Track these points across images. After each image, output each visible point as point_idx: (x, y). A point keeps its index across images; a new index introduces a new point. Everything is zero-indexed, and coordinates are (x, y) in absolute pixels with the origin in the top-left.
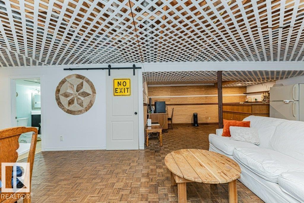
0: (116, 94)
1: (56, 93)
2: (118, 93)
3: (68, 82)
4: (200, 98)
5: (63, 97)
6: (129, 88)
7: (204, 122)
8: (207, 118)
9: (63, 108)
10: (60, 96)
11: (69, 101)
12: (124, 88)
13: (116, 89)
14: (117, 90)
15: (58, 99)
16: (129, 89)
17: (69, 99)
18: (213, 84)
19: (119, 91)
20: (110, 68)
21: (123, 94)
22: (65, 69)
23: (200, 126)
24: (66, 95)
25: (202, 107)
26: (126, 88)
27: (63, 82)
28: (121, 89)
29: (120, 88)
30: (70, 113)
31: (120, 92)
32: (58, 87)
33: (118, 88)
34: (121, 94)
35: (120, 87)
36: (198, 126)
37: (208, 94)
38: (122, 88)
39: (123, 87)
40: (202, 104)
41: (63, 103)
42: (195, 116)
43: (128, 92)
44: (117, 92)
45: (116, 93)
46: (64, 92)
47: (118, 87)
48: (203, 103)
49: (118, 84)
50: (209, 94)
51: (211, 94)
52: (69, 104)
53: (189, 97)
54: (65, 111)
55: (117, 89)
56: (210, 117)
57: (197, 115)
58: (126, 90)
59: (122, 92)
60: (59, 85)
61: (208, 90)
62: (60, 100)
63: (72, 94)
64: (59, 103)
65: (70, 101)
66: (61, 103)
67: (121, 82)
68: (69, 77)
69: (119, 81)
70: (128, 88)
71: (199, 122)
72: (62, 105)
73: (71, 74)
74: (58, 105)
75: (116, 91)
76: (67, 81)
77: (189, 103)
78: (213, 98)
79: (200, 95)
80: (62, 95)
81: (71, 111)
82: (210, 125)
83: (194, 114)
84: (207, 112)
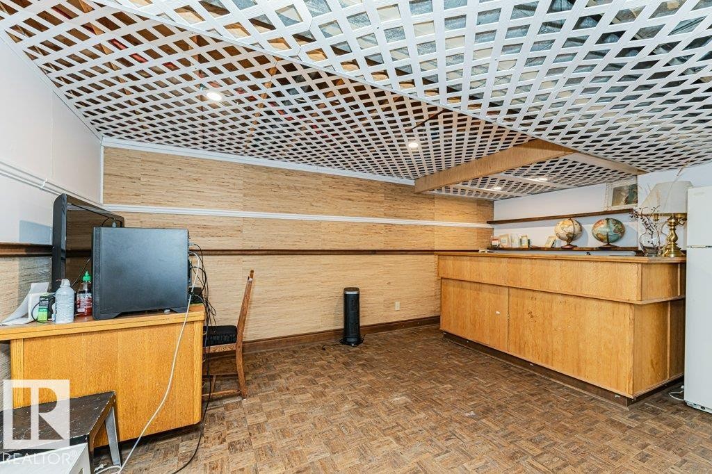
4: (370, 227)
7: (380, 322)
8: (389, 304)
25: (373, 264)
36: (359, 341)
37: (395, 216)
40: (374, 252)
42: (351, 302)
50: (399, 217)
56: (399, 299)
57: (358, 296)
61: (396, 199)
71: (363, 322)
78: (411, 232)
79: (369, 216)
82: (398, 332)
83: (348, 293)
84: (389, 283)
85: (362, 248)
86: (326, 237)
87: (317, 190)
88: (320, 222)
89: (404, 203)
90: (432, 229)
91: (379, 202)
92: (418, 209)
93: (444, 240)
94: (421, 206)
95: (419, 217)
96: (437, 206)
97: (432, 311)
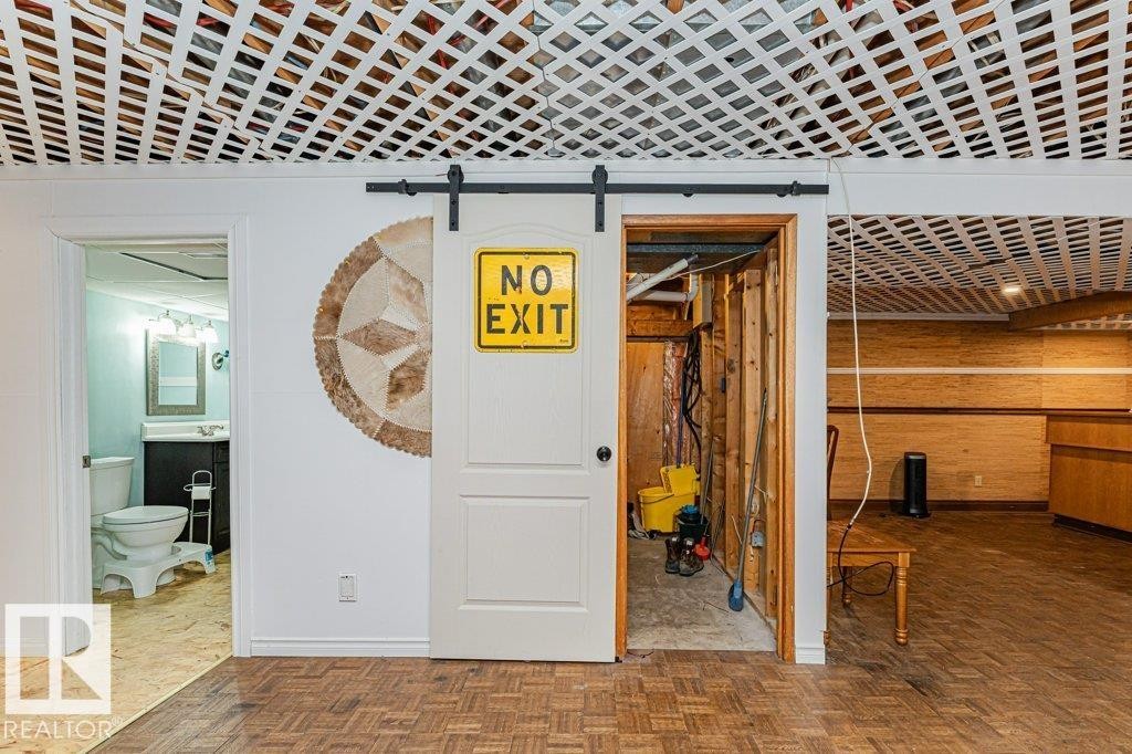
0: (488, 339)
1: (317, 326)
2: (502, 331)
3: (389, 261)
5: (360, 350)
6: (566, 307)
7: (952, 497)
8: (967, 477)
9: (357, 411)
10: (341, 343)
11: (392, 377)
12: (540, 307)
13: (490, 307)
14: (498, 318)
15: (329, 363)
16: (567, 314)
17: (393, 360)
18: (1005, 318)
19: (507, 319)
20: (456, 184)
21: (534, 338)
22: (373, 188)
23: (934, 514)
24: (377, 340)
25: (944, 425)
26: (553, 307)
27: (360, 262)
28: (521, 311)
29: (514, 306)
30: (399, 442)
31: (514, 331)
32: (330, 290)
33: (502, 307)
34: (520, 338)
35: (513, 296)
36: (924, 513)
37: (978, 364)
38: (526, 307)
39: (535, 300)
41: (357, 387)
42: (914, 470)
43: (559, 330)
44: (495, 325)
45: (490, 330)
46: (366, 321)
47: (502, 300)
48: (952, 406)
49: (504, 285)
50: (984, 365)
51: (993, 365)
52: (391, 392)
53: (886, 376)
54: (367, 431)
55: (495, 312)
56: (980, 473)
57: (923, 462)
58: (550, 317)
59: (527, 331)
60: (338, 277)
61: (978, 342)
62: (341, 368)
63: (413, 333)
64: (337, 385)
65: (401, 375)
66: (346, 385)
67: (520, 268)
68: (398, 231)
69: (512, 263)
70: (559, 308)
71: (931, 496)
72: (355, 396)
73: (404, 220)
74: (331, 393)
75: (491, 318)
76: (382, 261)
77: (882, 405)
78: (1001, 383)
79: (937, 365)
80: (353, 337)
81: (401, 432)
82: (978, 513)
83: (912, 457)
84: (965, 451)
85: (927, 405)
86: (881, 392)
87: (872, 339)
88: (875, 376)
89: (991, 346)
90: (1039, 379)
91: (952, 347)
92: (1015, 352)
93: (1058, 395)
94: (1019, 348)
95: (1016, 363)
96: (1046, 346)
97: (1036, 493)
